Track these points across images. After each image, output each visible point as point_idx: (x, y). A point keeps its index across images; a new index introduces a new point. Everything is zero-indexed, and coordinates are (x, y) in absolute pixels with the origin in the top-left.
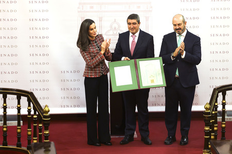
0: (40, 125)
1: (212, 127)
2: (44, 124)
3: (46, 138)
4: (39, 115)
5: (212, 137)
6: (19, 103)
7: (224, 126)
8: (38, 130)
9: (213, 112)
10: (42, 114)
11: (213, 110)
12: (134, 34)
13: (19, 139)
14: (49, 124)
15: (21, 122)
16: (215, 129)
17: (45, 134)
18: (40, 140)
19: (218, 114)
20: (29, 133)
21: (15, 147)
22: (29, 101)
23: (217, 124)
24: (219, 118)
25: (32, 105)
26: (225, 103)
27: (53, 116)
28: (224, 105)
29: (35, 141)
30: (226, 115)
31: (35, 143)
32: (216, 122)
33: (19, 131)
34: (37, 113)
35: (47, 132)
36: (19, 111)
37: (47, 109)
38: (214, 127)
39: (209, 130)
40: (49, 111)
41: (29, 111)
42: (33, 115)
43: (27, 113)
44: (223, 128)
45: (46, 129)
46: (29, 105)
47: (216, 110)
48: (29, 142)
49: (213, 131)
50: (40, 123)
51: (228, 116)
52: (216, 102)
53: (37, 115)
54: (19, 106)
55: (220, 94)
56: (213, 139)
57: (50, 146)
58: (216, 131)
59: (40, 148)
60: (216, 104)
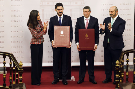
0: (17, 73)
1: (120, 75)
2: (19, 73)
3: (21, 81)
4: (16, 68)
5: (121, 81)
6: (4, 60)
7: (127, 74)
8: (16, 76)
9: (121, 66)
10: (18, 67)
11: (121, 65)
12: (87, 18)
13: (4, 82)
14: (22, 73)
15: (6, 71)
16: (122, 76)
17: (20, 78)
18: (17, 82)
19: (124, 67)
20: (11, 78)
21: (2, 86)
22: (10, 59)
23: (123, 73)
24: (125, 70)
25: (12, 61)
26: (128, 60)
27: (24, 68)
28: (127, 62)
29: (14, 83)
30: (129, 68)
31: (14, 84)
32: (123, 72)
33: (4, 77)
34: (15, 66)
35: (21, 78)
36: (4, 65)
37: (21, 64)
38: (121, 75)
39: (118, 77)
40: (22, 65)
41: (11, 65)
42: (13, 68)
43: (9, 66)
44: (127, 75)
45: (21, 76)
46: (11, 62)
47: (123, 65)
48: (11, 83)
49: (121, 77)
50: (17, 72)
51: (130, 68)
52: (123, 59)
53: (15, 67)
54: (4, 62)
55: (125, 55)
56: (121, 82)
57: (23, 86)
58: (123, 77)
59: (17, 87)
60: (123, 61)
